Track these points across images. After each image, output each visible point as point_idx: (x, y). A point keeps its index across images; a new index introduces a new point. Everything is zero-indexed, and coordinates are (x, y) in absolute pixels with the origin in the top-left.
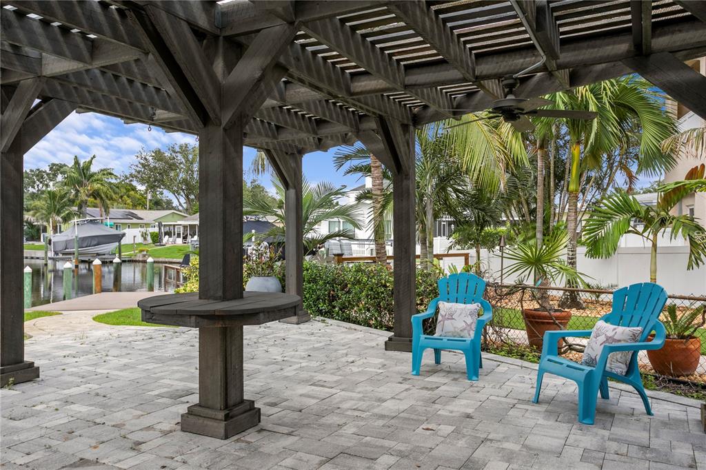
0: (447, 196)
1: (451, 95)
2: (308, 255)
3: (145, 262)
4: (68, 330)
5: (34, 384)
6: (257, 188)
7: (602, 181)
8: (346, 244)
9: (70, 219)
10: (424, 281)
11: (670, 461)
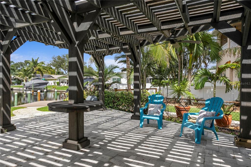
0: (150, 70)
1: (152, 36)
2: (106, 89)
3: (54, 91)
4: (28, 113)
5: (14, 131)
6: (90, 68)
7: (198, 66)
8: (118, 85)
9: (31, 78)
10: (143, 97)
11: (226, 156)
